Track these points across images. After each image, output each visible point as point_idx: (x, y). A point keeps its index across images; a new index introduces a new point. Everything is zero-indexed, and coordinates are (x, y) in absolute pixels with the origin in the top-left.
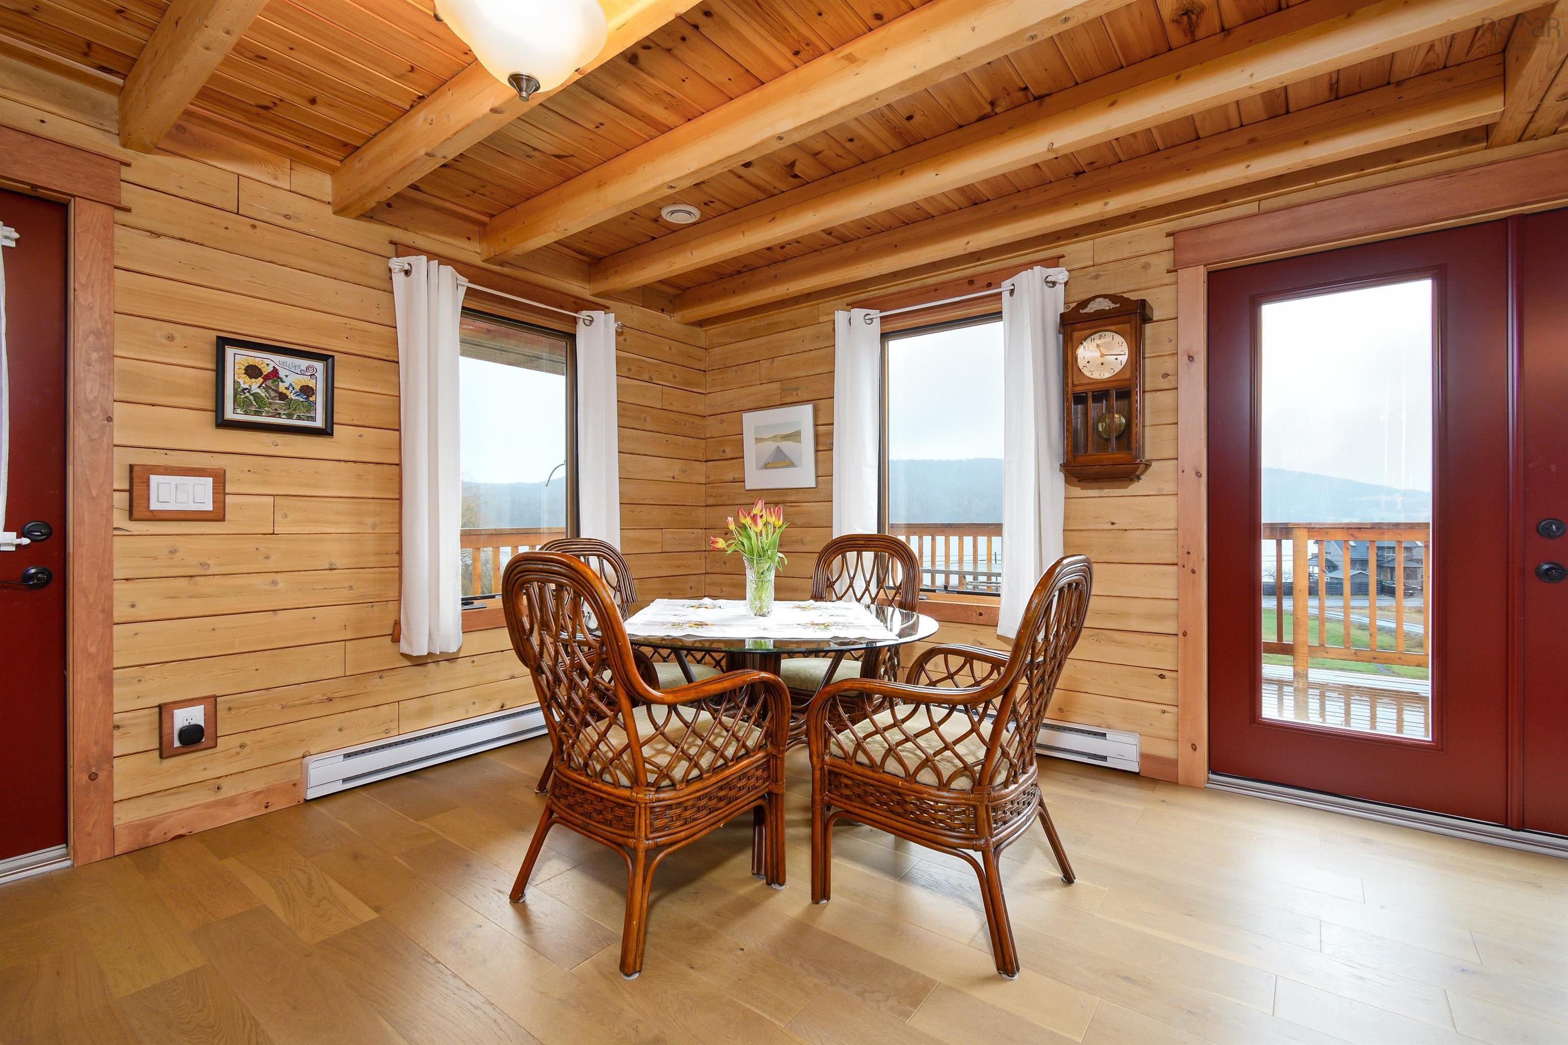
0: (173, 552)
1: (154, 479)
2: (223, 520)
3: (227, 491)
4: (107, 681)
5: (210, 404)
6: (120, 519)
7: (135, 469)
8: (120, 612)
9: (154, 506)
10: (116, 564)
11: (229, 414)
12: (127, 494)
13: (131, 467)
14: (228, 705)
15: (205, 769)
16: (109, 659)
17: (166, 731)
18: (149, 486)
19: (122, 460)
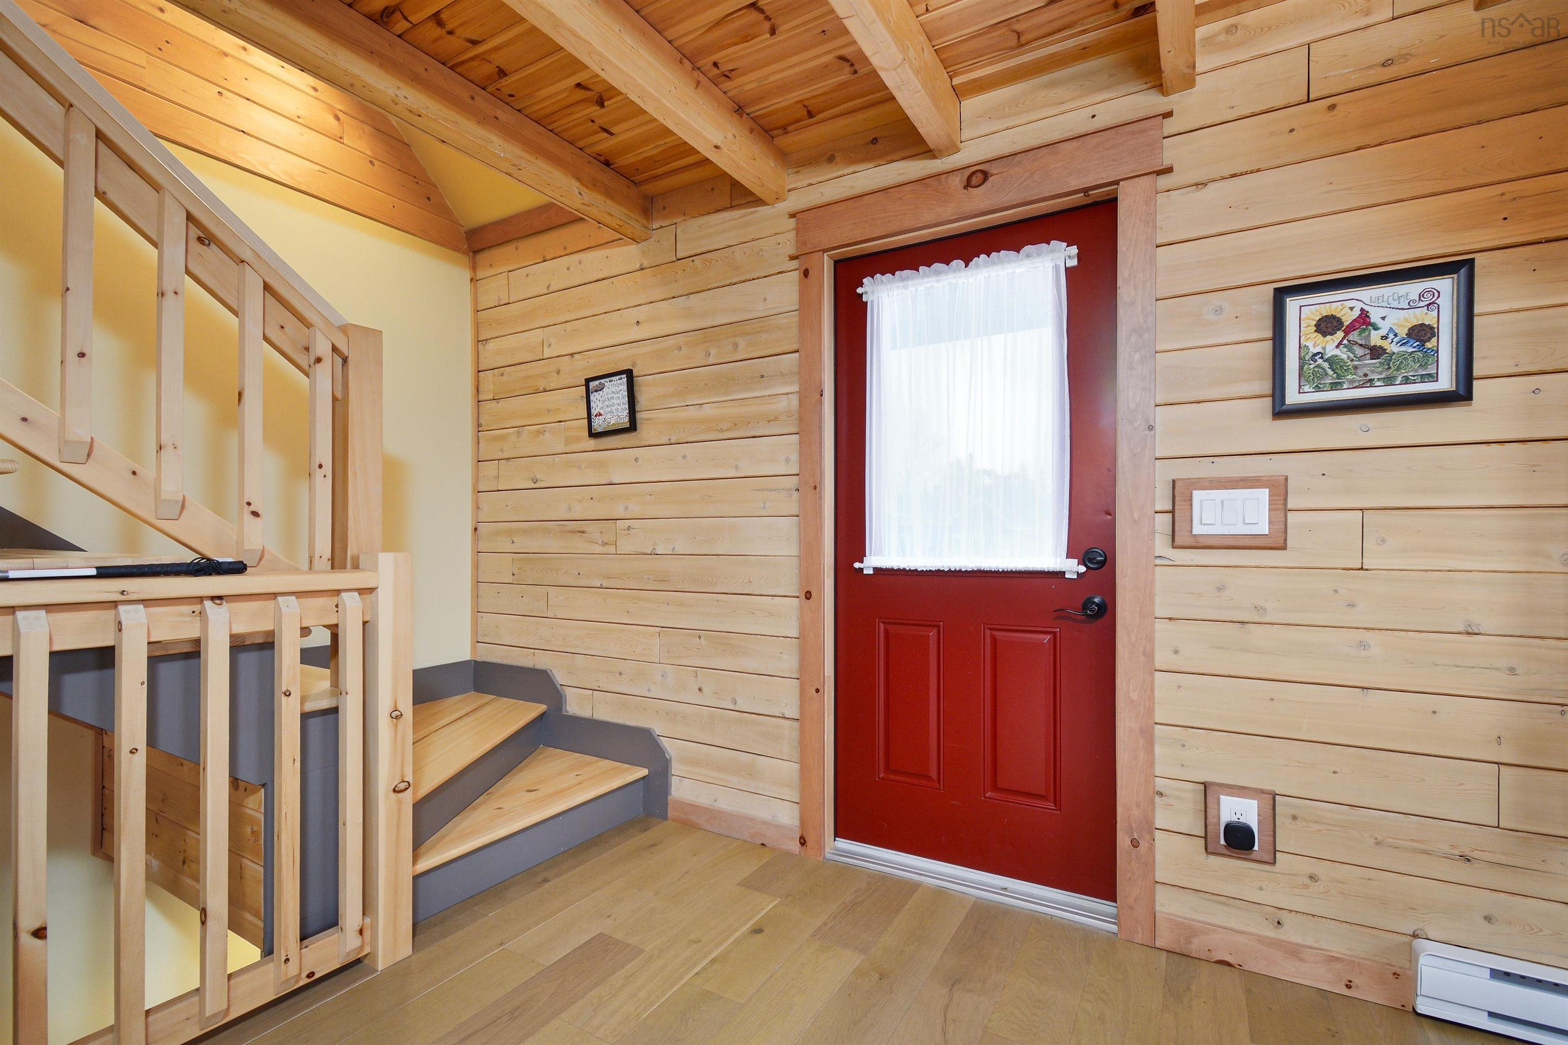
0: (1221, 589)
1: (1198, 495)
2: (1284, 547)
3: (1290, 506)
4: (1147, 736)
5: (1266, 386)
6: (1161, 546)
7: (1177, 484)
8: (1162, 658)
9: (1197, 530)
10: (1158, 600)
11: (1293, 397)
12: (1170, 515)
13: (1174, 481)
14: (1292, 811)
15: (1261, 889)
16: (1151, 711)
17: (1211, 819)
18: (1191, 505)
19: (1165, 473)
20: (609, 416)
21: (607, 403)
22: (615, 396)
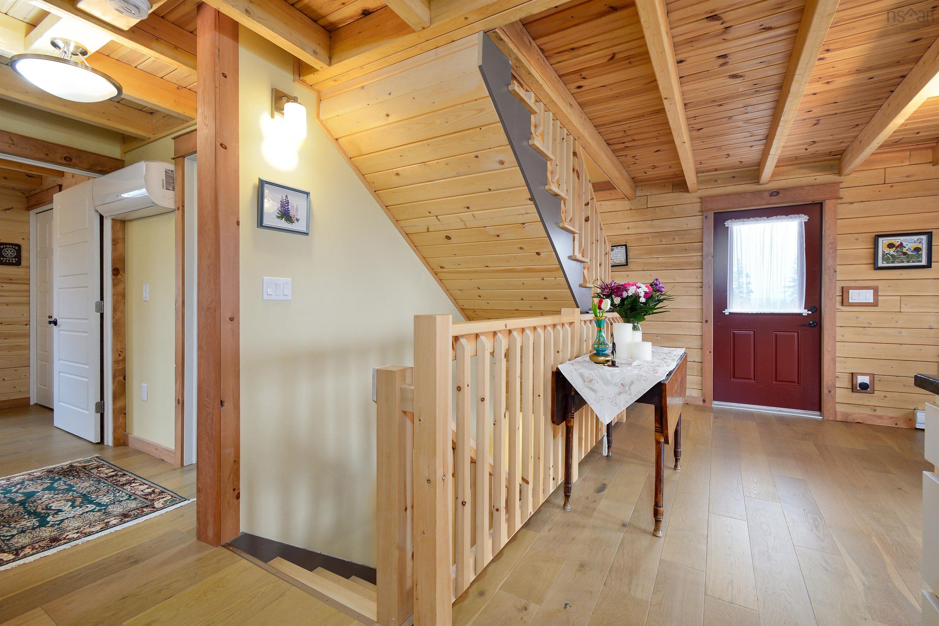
0: (857, 318)
1: (851, 291)
2: (877, 306)
3: (879, 295)
4: (834, 360)
5: (871, 261)
6: (838, 306)
7: (844, 288)
8: (838, 338)
9: (851, 301)
10: (837, 321)
11: (880, 264)
12: (841, 297)
13: (843, 287)
14: (879, 379)
15: (869, 401)
16: (835, 353)
17: (854, 383)
18: (849, 294)
19: (839, 285)
20: (615, 260)
21: (615, 255)
22: (619, 253)
